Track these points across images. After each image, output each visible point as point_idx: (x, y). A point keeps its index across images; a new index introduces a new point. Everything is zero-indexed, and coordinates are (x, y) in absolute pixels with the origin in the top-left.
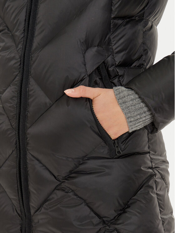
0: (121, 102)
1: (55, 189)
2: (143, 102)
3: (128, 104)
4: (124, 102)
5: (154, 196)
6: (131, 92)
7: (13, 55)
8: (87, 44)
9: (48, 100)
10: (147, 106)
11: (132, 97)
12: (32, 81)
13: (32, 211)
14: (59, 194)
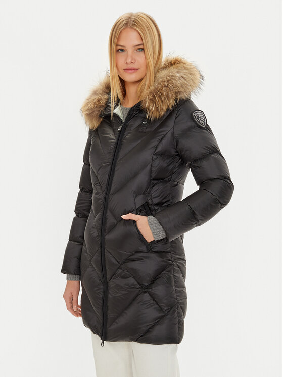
0: (150, 224)
1: (118, 268)
2: (161, 225)
3: (153, 226)
4: (151, 225)
5: (172, 276)
6: (155, 219)
7: (100, 197)
8: (137, 194)
9: (115, 222)
10: (163, 227)
11: (156, 222)
12: (108, 211)
13: (108, 281)
14: (120, 271)
